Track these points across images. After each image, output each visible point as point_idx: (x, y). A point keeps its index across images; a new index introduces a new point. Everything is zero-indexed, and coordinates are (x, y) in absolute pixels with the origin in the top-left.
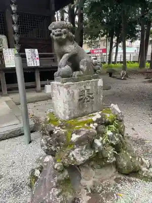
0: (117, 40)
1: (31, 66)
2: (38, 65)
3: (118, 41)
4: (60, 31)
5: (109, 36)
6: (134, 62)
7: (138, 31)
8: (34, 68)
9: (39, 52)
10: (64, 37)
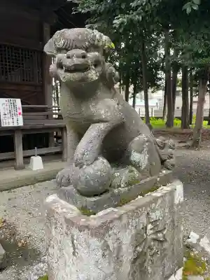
0: (134, 89)
1: (7, 125)
2: (21, 124)
3: (136, 91)
4: (84, 57)
5: (124, 84)
6: (157, 118)
7: (160, 79)
8: (13, 130)
9: (23, 103)
10: (93, 75)
